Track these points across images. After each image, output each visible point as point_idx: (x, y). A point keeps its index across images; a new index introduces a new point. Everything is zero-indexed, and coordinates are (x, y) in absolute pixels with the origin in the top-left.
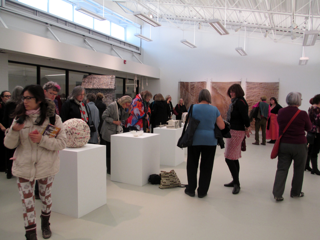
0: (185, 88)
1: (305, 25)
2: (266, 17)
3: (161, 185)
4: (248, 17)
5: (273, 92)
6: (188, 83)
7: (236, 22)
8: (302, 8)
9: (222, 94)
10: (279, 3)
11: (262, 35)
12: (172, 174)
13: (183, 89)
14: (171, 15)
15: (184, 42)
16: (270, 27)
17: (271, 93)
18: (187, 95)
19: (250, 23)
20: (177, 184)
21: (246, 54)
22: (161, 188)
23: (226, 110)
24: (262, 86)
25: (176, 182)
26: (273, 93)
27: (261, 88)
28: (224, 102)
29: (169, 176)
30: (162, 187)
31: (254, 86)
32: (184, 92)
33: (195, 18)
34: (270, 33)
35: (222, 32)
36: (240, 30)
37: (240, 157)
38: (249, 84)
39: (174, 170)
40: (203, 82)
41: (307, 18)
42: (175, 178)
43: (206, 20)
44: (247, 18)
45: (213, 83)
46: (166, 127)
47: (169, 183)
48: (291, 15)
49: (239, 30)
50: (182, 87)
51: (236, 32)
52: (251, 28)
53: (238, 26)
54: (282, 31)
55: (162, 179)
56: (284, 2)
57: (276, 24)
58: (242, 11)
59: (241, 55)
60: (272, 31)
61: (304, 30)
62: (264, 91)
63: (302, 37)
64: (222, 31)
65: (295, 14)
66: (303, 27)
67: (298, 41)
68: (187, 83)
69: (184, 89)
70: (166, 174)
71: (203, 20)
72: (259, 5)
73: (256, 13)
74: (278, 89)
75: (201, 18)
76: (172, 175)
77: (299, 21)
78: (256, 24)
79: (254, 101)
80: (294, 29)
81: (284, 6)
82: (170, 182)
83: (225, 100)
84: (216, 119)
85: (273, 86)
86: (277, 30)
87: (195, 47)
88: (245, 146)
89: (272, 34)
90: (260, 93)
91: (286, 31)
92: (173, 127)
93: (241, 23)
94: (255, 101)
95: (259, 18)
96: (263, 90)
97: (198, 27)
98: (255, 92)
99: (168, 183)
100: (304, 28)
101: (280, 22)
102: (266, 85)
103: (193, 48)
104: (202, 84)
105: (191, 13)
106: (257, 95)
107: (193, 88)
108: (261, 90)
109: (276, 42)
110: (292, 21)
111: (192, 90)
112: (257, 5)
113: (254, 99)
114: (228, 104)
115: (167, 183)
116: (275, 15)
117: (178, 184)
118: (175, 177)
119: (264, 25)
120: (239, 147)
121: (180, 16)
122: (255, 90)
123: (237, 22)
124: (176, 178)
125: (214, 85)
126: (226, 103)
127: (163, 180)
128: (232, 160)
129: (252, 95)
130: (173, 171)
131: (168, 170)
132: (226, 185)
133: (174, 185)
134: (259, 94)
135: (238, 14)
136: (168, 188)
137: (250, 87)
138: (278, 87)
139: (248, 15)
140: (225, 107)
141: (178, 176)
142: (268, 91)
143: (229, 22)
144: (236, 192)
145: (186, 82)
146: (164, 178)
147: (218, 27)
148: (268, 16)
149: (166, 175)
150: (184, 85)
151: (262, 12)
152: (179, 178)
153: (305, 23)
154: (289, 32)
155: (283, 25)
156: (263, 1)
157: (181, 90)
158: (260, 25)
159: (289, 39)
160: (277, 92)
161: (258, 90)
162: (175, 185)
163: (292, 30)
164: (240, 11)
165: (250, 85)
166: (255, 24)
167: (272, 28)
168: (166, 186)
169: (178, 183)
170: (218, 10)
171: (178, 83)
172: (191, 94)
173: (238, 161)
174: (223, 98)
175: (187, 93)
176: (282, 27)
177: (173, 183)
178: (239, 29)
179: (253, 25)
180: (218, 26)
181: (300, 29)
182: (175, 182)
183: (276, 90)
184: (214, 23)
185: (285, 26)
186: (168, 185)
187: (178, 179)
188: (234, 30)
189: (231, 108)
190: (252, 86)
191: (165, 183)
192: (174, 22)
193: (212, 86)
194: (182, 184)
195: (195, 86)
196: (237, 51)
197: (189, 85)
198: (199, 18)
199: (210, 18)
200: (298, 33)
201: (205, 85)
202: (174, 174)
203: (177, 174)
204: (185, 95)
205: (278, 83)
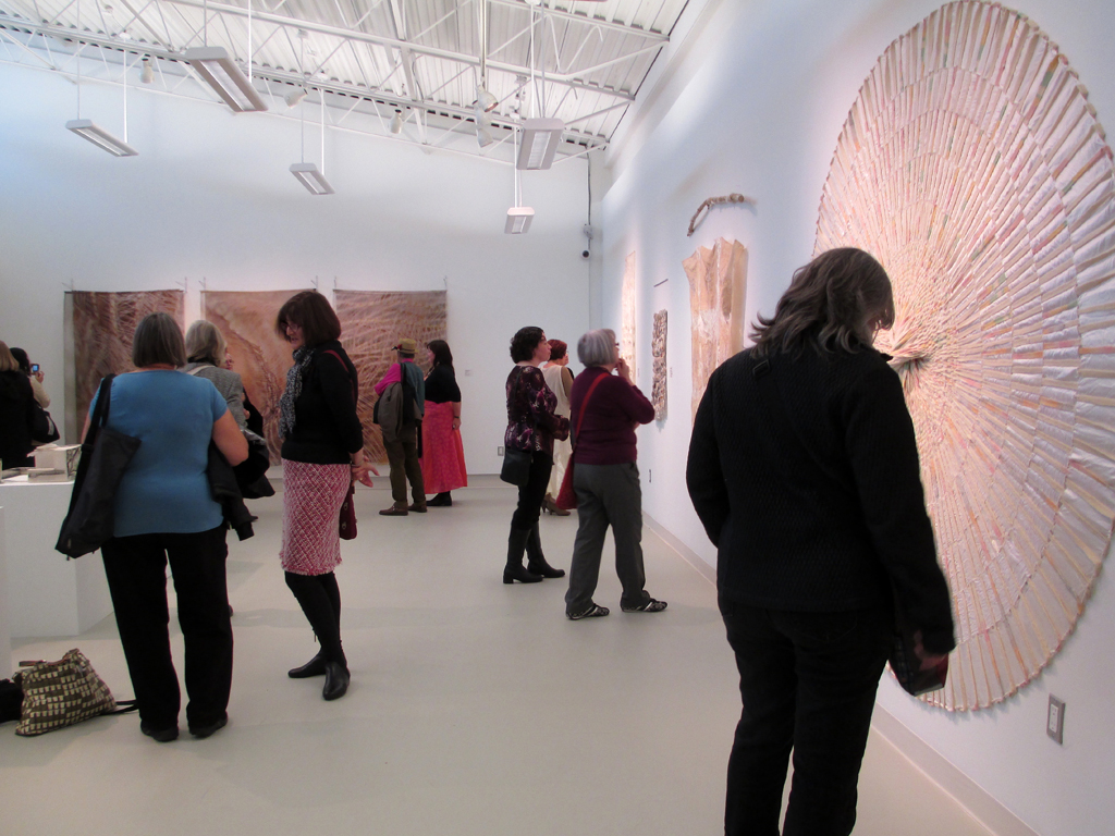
0: (93, 315)
1: (518, 101)
2: (392, 62)
3: (27, 722)
4: (331, 55)
5: (427, 326)
6: (106, 294)
7: (287, 68)
8: (506, 44)
9: (245, 337)
10: (436, 20)
11: (383, 126)
12: (73, 667)
13: (87, 321)
14: (17, 16)
15: (82, 128)
16: (408, 98)
17: (424, 330)
18: (104, 346)
19: (337, 80)
20: (98, 705)
21: (328, 191)
22: (26, 735)
23: (268, 396)
24: (392, 306)
25: (91, 697)
26: (429, 330)
27: (387, 310)
28: (255, 367)
29: (59, 676)
30: (33, 726)
31: (363, 305)
32: (89, 332)
33: (125, 36)
34: (409, 121)
35: (240, 100)
36: (305, 100)
37: (339, 560)
38: (345, 298)
39: (81, 651)
40: (170, 291)
41: (522, 78)
42: (87, 682)
43: (170, 51)
44: (328, 59)
45: (210, 295)
46: (24, 478)
47: (62, 705)
48: (473, 64)
49: (300, 101)
50: (83, 313)
51: (292, 108)
52: (341, 95)
53: (295, 85)
54: (447, 115)
55: (29, 693)
56: (453, 15)
57: (427, 93)
58: (310, 33)
59: (313, 192)
60: (416, 112)
61: (516, 117)
62: (399, 321)
63: (510, 141)
64: (240, 98)
65: (487, 62)
66: (513, 107)
67: (501, 155)
68: (103, 297)
69: (91, 322)
70: (45, 671)
71: (162, 49)
72: (369, 17)
73: (358, 43)
74: (444, 316)
75: (150, 37)
76: (70, 672)
77: (501, 86)
78: (359, 84)
79: (367, 358)
80: (487, 111)
81: (452, 31)
82: (65, 700)
83: (259, 358)
84: (214, 427)
85: (427, 306)
86: (430, 112)
87: (129, 152)
88: (355, 521)
89: (415, 123)
90: (384, 331)
91: (459, 118)
92: (56, 473)
93: (307, 76)
94: (372, 360)
95: (370, 63)
96: (395, 319)
97: (139, 73)
98: (367, 327)
99: (56, 705)
100: (516, 111)
101: (441, 84)
102: (405, 302)
103: (123, 155)
104: (165, 299)
105: (105, 14)
106: (377, 337)
107: (129, 314)
108: (388, 320)
109: (429, 152)
110: (480, 83)
111: (126, 324)
112: (361, 17)
113: (367, 353)
114: (272, 374)
115: (50, 706)
116: (423, 58)
117: (103, 702)
118: (88, 678)
119: (386, 90)
120: (334, 524)
121: (59, 24)
122: (365, 320)
123: (293, 70)
124: (93, 681)
125: (215, 301)
126: (265, 369)
127: (34, 698)
128: (312, 576)
129: (357, 339)
130: (75, 652)
131: (53, 654)
132: (295, 674)
133: (84, 710)
134: (382, 334)
135: (296, 41)
136: (60, 727)
137: (351, 309)
138: (444, 306)
139: (332, 50)
140: (260, 385)
141: (97, 672)
142: (411, 323)
143: (260, 68)
144: (334, 692)
145: (97, 294)
146: (38, 687)
147: (223, 81)
148: (399, 61)
149: (43, 676)
150: (92, 304)
151: (381, 44)
152: (102, 678)
153: (517, 96)
154: (468, 120)
155: (450, 94)
156: (382, 3)
157: (76, 323)
158: (373, 87)
159: (469, 145)
160: (442, 325)
161: (377, 320)
162: (90, 709)
163: (478, 114)
164: (302, 31)
165: (347, 301)
166: (354, 83)
167: (414, 103)
168: (48, 719)
169: (99, 697)
170: (217, 17)
171: (63, 294)
172: (120, 339)
173: (331, 575)
174: (253, 352)
175: (105, 335)
176: (445, 102)
177: (79, 701)
178: (301, 95)
179: (347, 85)
180: (225, 74)
181: (503, 114)
182: (86, 699)
183: (439, 319)
184: (206, 61)
185: (456, 102)
186: (60, 717)
187: (101, 683)
188: (282, 101)
189: (293, 383)
190: (358, 306)
191: (42, 707)
192: (30, 46)
193: (207, 308)
194: (117, 700)
195: (137, 306)
196: (296, 174)
197: (113, 303)
198: (142, 40)
199: (188, 44)
200: (497, 126)
201: (178, 306)
202: (82, 663)
203: (94, 664)
204: (98, 346)
205: (443, 294)
